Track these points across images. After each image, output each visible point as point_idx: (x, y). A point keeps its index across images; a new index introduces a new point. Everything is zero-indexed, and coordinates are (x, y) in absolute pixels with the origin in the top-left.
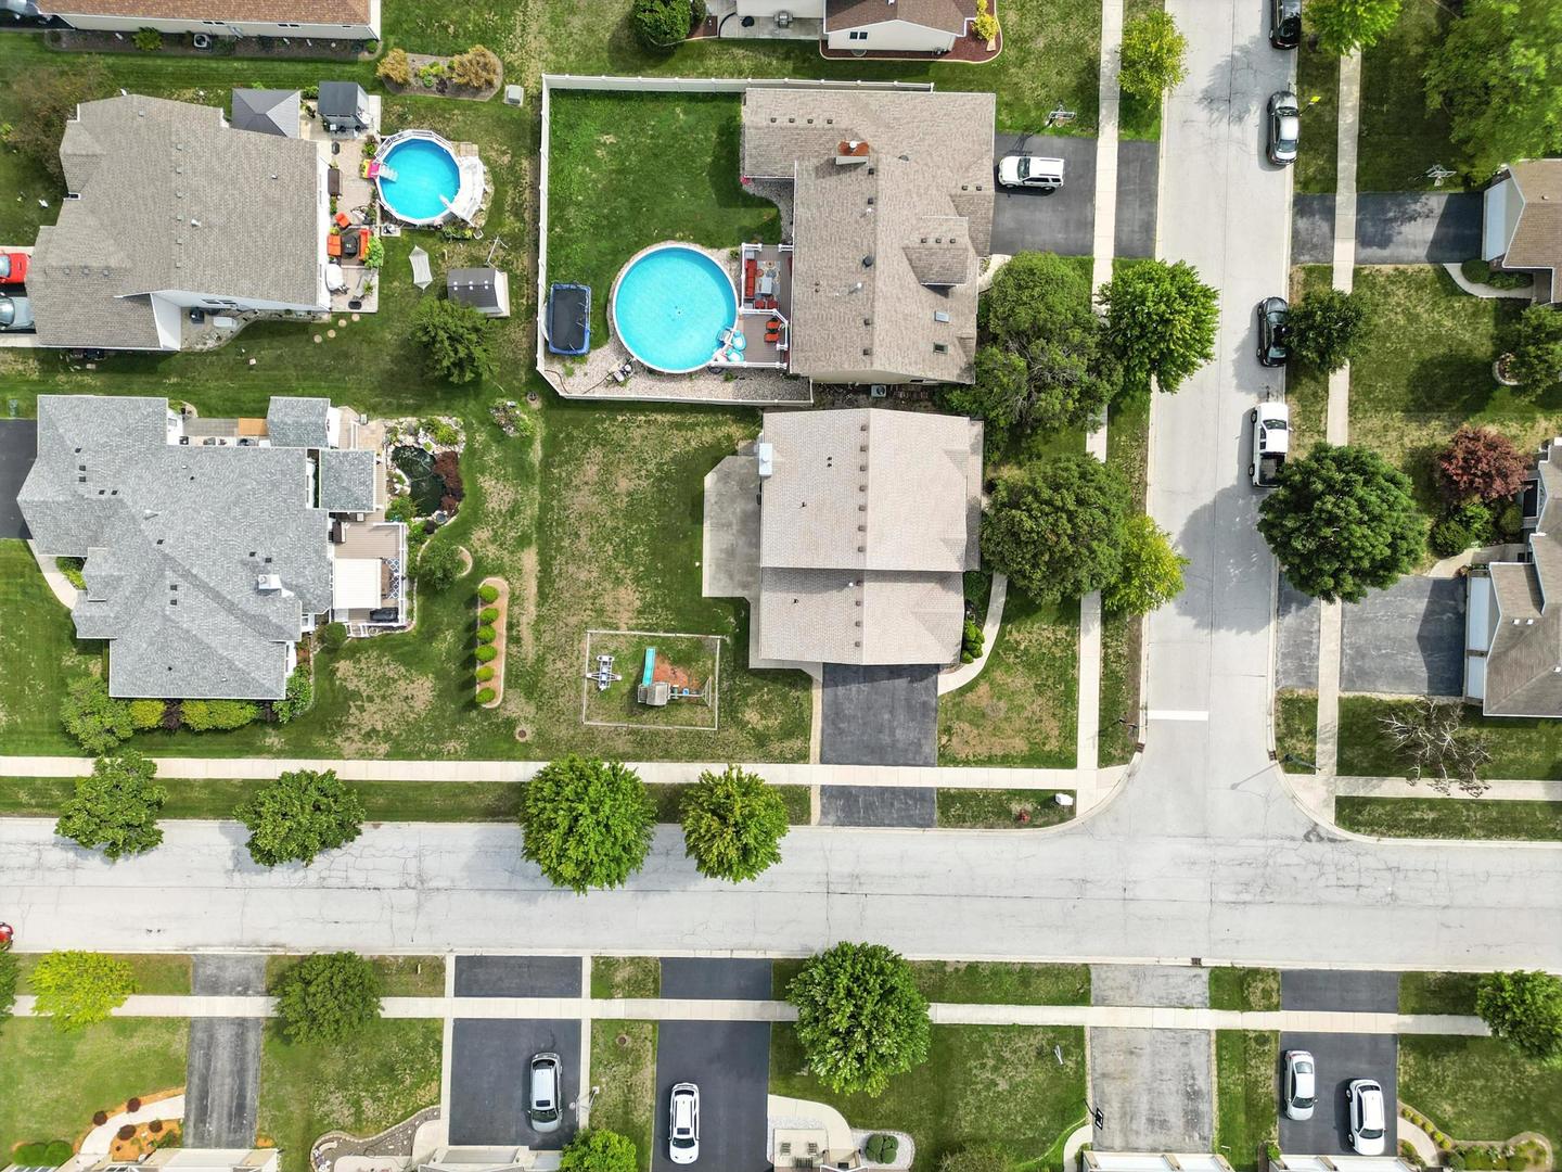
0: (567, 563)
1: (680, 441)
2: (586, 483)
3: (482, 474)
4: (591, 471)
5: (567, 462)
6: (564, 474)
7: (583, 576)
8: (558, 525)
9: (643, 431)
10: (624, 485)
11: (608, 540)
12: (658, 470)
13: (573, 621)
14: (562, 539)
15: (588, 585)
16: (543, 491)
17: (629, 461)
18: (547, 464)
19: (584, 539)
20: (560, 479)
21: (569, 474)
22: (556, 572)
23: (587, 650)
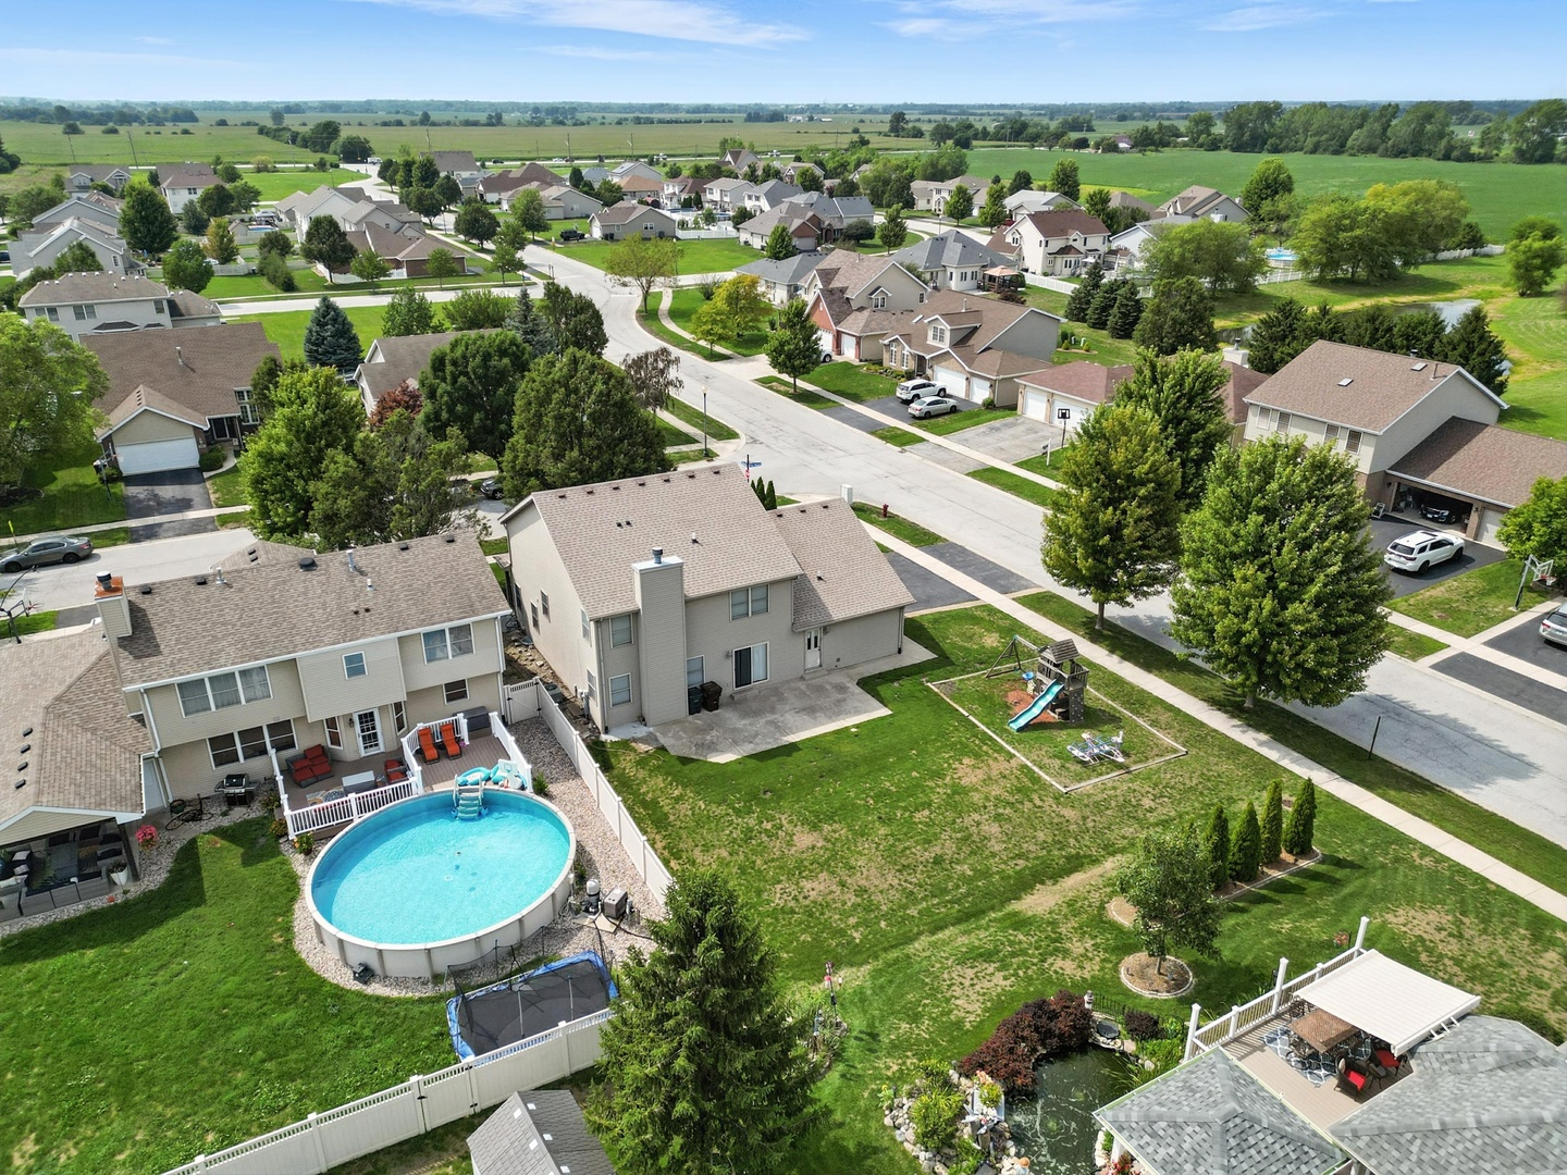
0: (994, 855)
1: (684, 808)
2: (843, 884)
3: (959, 1024)
4: (816, 887)
5: (827, 926)
6: (852, 921)
7: (995, 829)
8: (945, 891)
9: (697, 854)
10: (805, 839)
11: (910, 823)
12: (750, 812)
13: (1069, 813)
14: (964, 878)
15: (998, 817)
16: (910, 939)
17: (762, 849)
18: (854, 955)
19: (937, 850)
20: (864, 923)
21: (845, 915)
22: (1022, 863)
23: (1087, 786)
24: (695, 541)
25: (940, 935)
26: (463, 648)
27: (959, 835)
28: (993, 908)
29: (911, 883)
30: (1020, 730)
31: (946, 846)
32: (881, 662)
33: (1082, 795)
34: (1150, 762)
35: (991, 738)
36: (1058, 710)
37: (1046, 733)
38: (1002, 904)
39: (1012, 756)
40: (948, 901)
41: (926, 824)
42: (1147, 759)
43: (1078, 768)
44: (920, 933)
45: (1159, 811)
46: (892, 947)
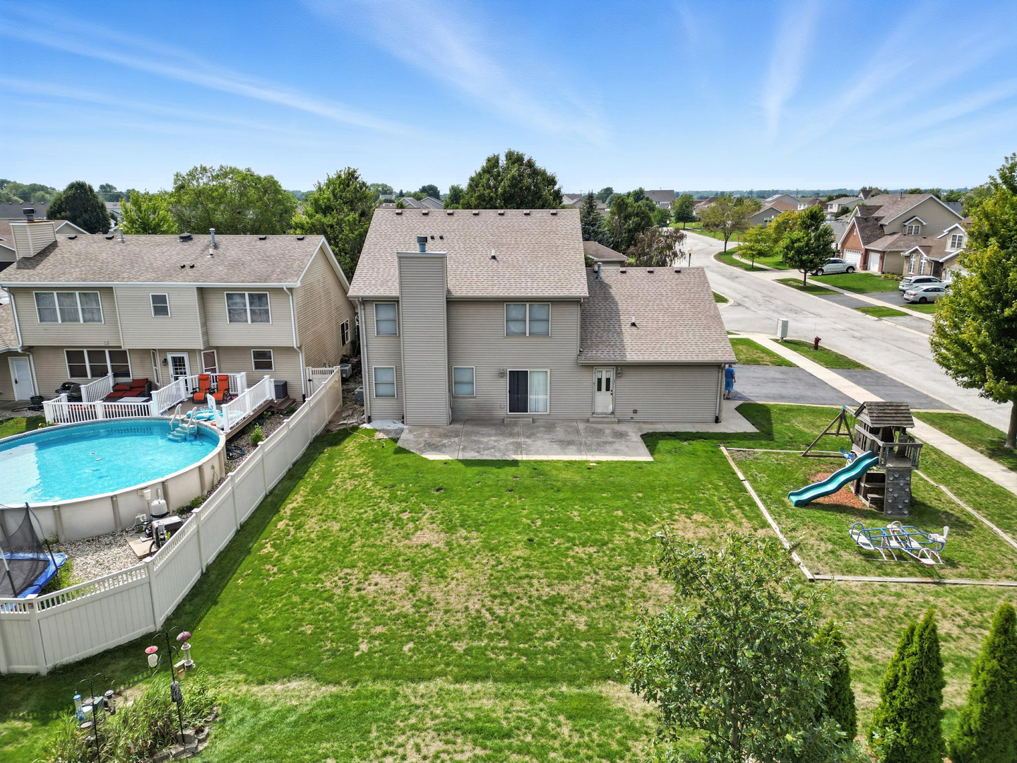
2: (413, 590)
5: (344, 626)
6: (378, 630)
10: (427, 537)
11: (561, 554)
14: (567, 631)
16: (420, 676)
19: (565, 590)
20: (389, 638)
21: (378, 621)
23: (853, 581)
24: (494, 257)
25: (465, 687)
26: (261, 314)
27: (610, 583)
28: (571, 681)
29: (492, 614)
30: (799, 504)
31: (580, 590)
32: (687, 425)
33: (839, 588)
34: (990, 581)
35: (753, 504)
36: (870, 496)
37: (839, 516)
38: (591, 680)
39: (765, 525)
40: (519, 650)
41: (581, 561)
42: (985, 576)
43: (857, 560)
44: (443, 674)
45: (963, 643)
46: (387, 677)
